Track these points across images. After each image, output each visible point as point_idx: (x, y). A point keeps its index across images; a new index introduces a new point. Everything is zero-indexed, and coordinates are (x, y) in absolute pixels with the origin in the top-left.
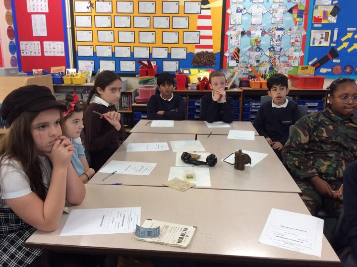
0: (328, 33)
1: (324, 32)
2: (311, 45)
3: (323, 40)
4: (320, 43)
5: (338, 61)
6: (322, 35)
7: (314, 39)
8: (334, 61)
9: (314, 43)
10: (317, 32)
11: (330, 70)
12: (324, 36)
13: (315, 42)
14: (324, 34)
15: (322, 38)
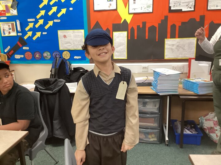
0: (13, 24)
1: (10, 24)
2: (3, 35)
3: (11, 30)
4: (9, 33)
5: (28, 48)
6: (9, 26)
7: (3, 30)
8: (24, 48)
9: (4, 34)
10: (4, 24)
11: (22, 56)
12: (11, 27)
13: (5, 32)
14: (10, 25)
15: (10, 29)
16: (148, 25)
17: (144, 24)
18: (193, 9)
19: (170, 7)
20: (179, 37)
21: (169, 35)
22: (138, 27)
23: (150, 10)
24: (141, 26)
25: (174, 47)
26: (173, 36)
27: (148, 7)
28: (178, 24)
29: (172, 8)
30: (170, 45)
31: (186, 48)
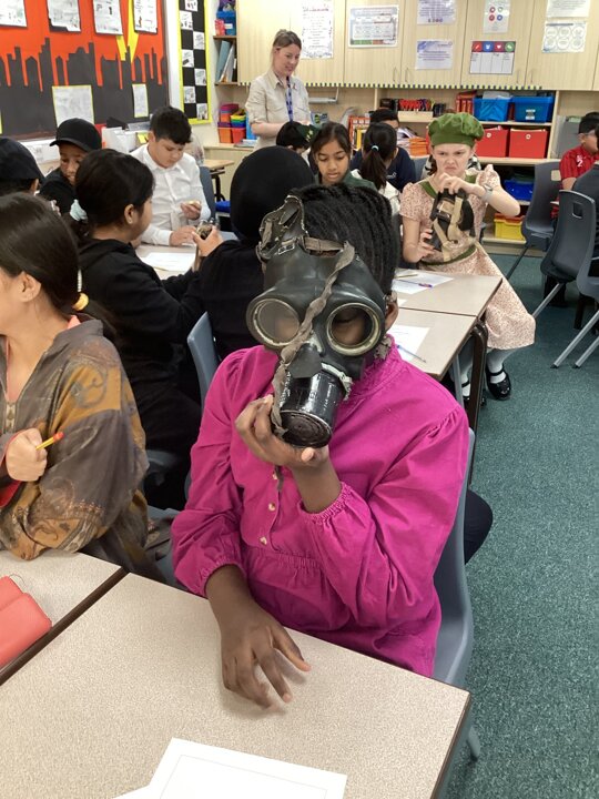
16: (25, 56)
17: (17, 50)
18: (78, 29)
19: (50, 20)
20: (70, 84)
21: (56, 79)
22: (9, 56)
23: (22, 22)
24: (14, 57)
25: (67, 105)
26: (62, 83)
27: (19, 14)
28: (65, 58)
29: (54, 24)
30: (60, 100)
31: (81, 106)
